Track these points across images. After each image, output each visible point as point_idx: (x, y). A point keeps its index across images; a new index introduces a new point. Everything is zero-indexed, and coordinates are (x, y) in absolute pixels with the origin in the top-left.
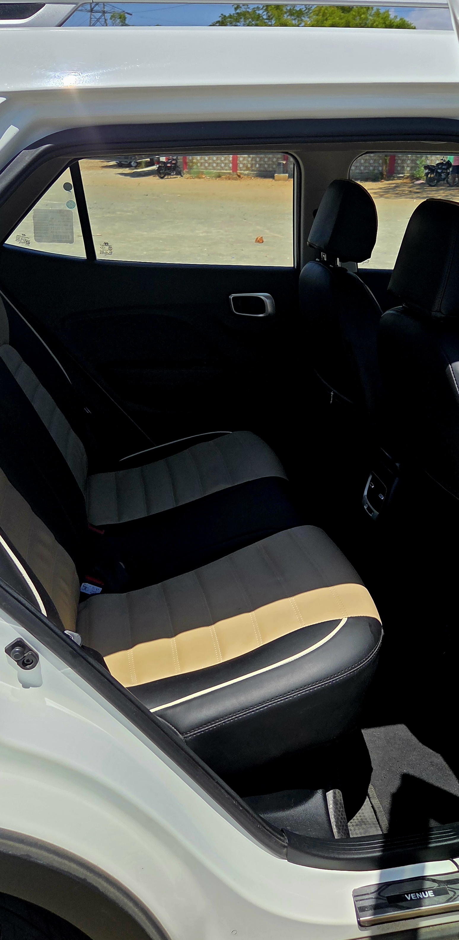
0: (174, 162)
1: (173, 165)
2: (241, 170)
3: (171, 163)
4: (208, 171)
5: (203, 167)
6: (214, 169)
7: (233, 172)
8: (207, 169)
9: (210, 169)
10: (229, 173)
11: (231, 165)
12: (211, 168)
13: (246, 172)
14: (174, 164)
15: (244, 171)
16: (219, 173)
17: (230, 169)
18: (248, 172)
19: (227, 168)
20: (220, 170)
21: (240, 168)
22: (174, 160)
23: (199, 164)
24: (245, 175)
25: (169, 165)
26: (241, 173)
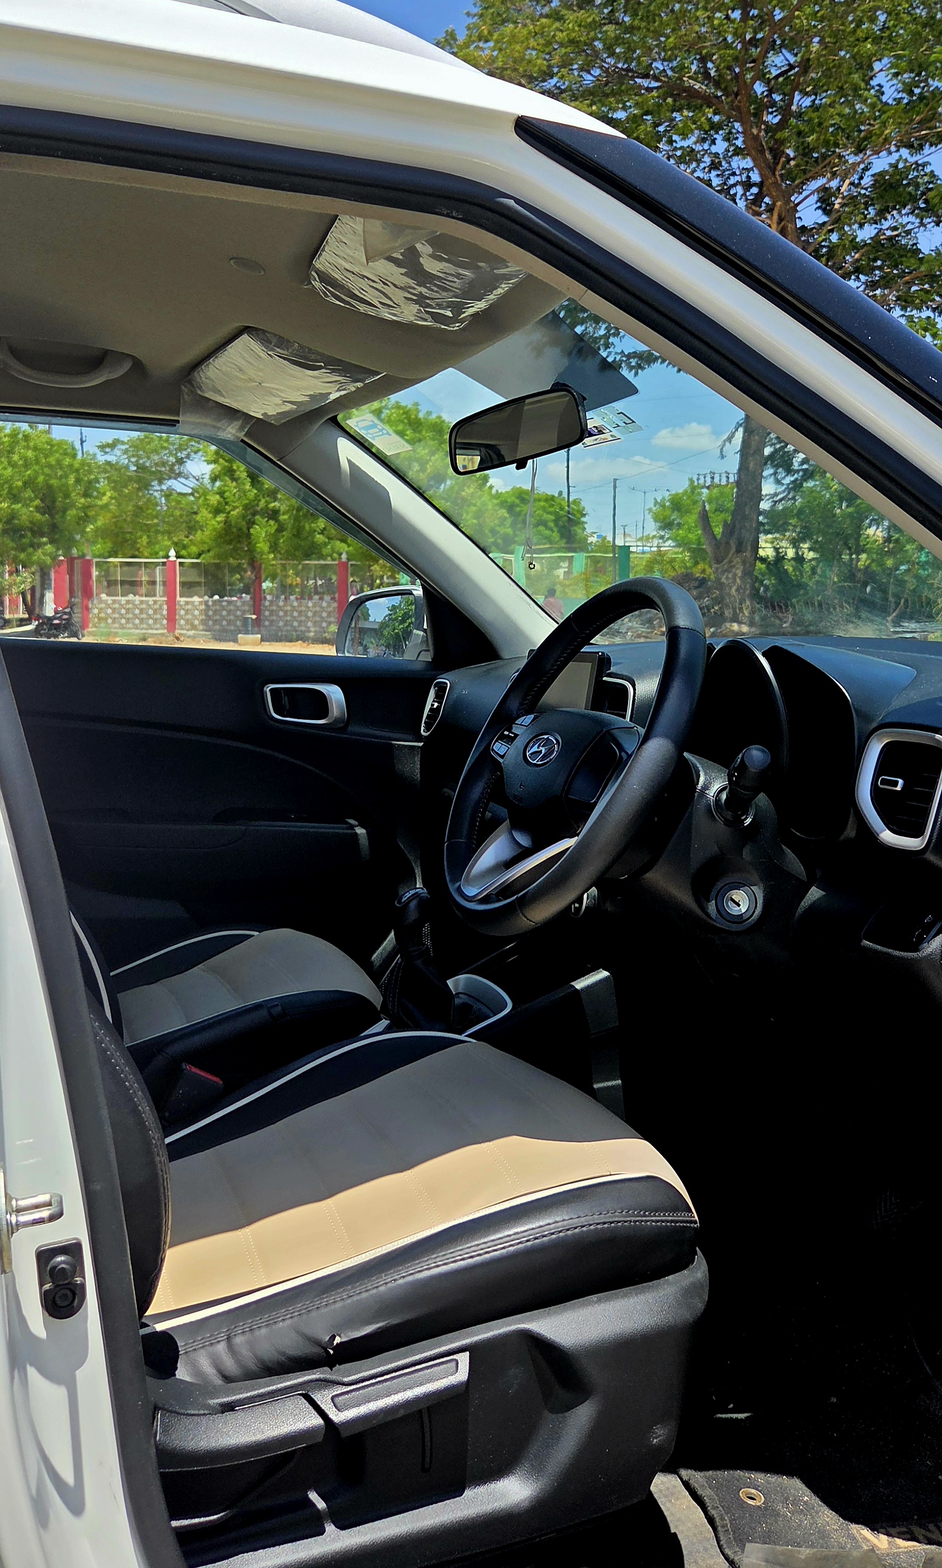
0: (65, 617)
1: (64, 622)
2: (182, 629)
3: (60, 618)
4: (125, 631)
5: (117, 625)
6: (137, 628)
7: (168, 631)
8: (124, 628)
9: (129, 628)
10: (162, 635)
11: (165, 622)
12: (130, 625)
13: (191, 633)
14: (65, 620)
15: (188, 630)
16: (144, 634)
17: (163, 627)
18: (193, 632)
19: (158, 626)
20: (146, 629)
21: (181, 626)
22: (65, 613)
23: (110, 621)
24: (189, 637)
25: (56, 622)
26: (181, 634)
